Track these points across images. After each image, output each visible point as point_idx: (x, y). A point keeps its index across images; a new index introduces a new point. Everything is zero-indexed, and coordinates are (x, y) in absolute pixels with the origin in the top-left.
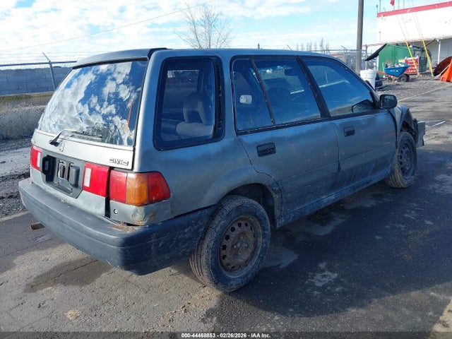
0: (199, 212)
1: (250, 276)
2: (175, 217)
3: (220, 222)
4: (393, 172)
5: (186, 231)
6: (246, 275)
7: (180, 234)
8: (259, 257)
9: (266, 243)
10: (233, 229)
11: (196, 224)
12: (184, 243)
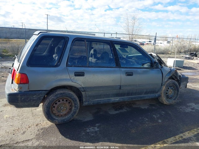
0: (41, 91)
1: (65, 120)
2: (29, 91)
3: (52, 97)
4: (160, 96)
5: (34, 96)
6: (64, 120)
7: (31, 97)
8: (72, 114)
9: (76, 110)
10: (59, 101)
11: (39, 95)
12: (33, 101)
